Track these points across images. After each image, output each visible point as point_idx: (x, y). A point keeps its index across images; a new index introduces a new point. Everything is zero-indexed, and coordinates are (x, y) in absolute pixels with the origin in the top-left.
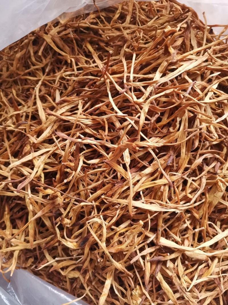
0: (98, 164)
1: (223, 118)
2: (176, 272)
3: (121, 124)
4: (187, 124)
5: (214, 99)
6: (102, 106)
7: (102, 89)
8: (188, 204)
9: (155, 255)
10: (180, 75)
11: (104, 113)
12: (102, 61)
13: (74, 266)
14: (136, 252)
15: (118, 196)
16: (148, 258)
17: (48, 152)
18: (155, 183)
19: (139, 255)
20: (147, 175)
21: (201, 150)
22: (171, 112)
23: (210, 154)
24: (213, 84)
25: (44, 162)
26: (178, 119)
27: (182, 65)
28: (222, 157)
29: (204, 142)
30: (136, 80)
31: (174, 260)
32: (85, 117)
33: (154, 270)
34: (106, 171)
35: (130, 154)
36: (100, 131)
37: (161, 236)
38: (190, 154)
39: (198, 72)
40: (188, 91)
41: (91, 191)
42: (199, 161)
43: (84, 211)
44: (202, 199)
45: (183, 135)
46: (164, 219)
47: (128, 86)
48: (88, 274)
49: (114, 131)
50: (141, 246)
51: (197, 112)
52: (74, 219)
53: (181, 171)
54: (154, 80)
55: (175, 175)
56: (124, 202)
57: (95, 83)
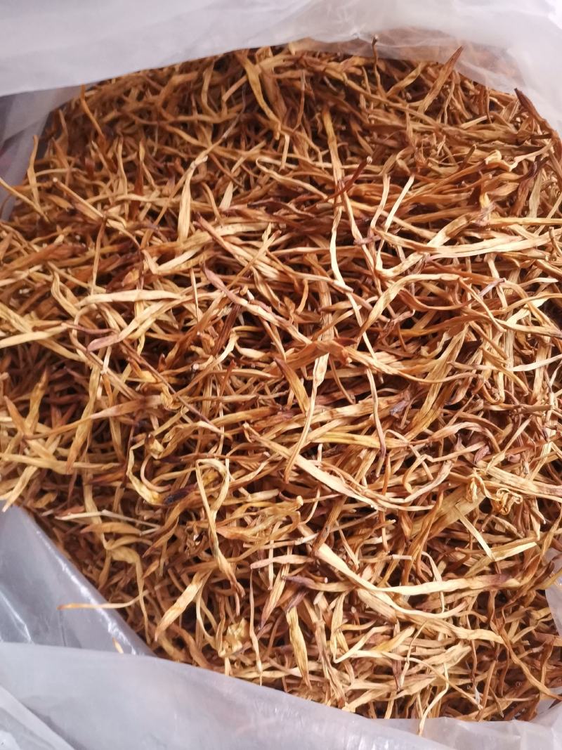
0: (258, 361)
1: (529, 367)
2: (327, 618)
3: (334, 302)
4: (457, 353)
5: (527, 325)
6: (311, 253)
7: (322, 220)
8: (400, 500)
9: (300, 573)
10: (482, 256)
11: (308, 269)
12: (343, 164)
13: (133, 540)
14: (267, 552)
15: (275, 436)
16: (285, 572)
17: (170, 300)
18: (353, 439)
19: (271, 559)
20: (344, 418)
21: (465, 411)
22: (437, 318)
23: (477, 425)
24: (537, 297)
25: (156, 315)
26: (445, 337)
27: (493, 238)
28: (498, 440)
29: (475, 398)
30: (395, 229)
31: (330, 596)
32: (267, 260)
33: (287, 602)
34: (269, 382)
35: (329, 368)
36: (286, 299)
37: (326, 542)
38: (441, 411)
39: (518, 263)
40: (484, 292)
41: (225, 408)
42: (452, 429)
43: (196, 441)
44: (429, 503)
45: (441, 370)
46: (343, 512)
47: (375, 235)
48: (156, 562)
49: (313, 310)
50: (280, 545)
51: (485, 338)
52: (171, 447)
53: (412, 435)
54: (429, 245)
55: (396, 438)
56: (281, 451)
57: (313, 202)
